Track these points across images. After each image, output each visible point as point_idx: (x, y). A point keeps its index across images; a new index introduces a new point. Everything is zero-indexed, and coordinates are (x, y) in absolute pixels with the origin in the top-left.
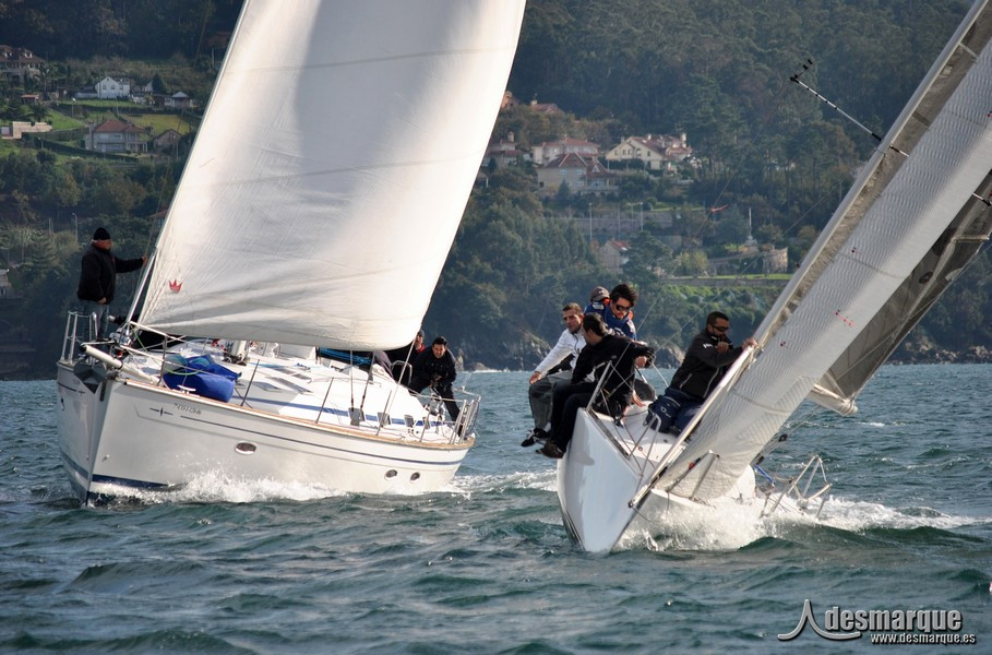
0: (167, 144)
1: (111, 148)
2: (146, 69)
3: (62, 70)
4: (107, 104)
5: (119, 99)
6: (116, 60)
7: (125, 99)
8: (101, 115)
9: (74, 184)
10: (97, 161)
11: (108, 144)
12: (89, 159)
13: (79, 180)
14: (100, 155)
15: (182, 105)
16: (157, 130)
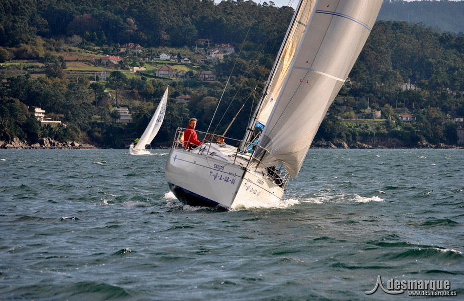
0: (182, 75)
1: (164, 76)
2: (176, 51)
3: (149, 51)
4: (163, 62)
5: (167, 60)
6: (166, 47)
7: (169, 60)
8: (161, 65)
9: (152, 87)
10: (160, 80)
11: (163, 74)
12: (157, 79)
13: (154, 86)
14: (161, 78)
15: (187, 62)
16: (178, 70)
